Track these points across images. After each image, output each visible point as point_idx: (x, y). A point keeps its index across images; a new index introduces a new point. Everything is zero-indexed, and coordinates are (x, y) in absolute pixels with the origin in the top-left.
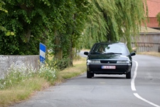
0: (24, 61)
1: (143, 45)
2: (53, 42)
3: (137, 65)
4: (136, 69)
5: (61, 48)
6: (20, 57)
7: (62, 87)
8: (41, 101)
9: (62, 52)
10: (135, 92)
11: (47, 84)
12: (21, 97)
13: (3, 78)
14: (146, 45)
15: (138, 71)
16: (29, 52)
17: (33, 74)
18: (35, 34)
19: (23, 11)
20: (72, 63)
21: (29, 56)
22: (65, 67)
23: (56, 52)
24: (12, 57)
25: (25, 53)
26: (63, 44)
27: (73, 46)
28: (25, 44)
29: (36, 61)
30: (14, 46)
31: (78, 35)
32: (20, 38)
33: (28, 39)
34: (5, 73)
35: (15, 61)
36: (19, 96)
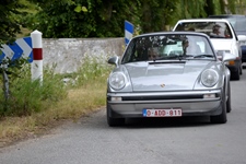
0: (103, 46)
2: (141, 19)
6: (99, 41)
13: (75, 70)
16: (110, 33)
21: (111, 39)
24: (87, 41)
25: (106, 35)
28: (105, 23)
29: (120, 46)
30: (89, 26)
31: (174, 8)
32: (98, 15)
33: (109, 16)
34: (79, 63)
35: (91, 47)
36: (96, 100)
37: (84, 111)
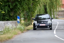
0: (11, 23)
1: (61, 15)
2: (23, 15)
3: (58, 23)
4: (57, 25)
5: (27, 18)
6: (9, 22)
7: (26, 33)
8: (17, 39)
9: (27, 19)
10: (55, 34)
11: (20, 32)
12: (9, 38)
14: (62, 15)
15: (58, 26)
16: (13, 19)
17: (15, 28)
18: (15, 12)
19: (10, 3)
20: (31, 24)
21: (13, 21)
22: (29, 25)
23: (25, 19)
25: (12, 20)
26: (28, 16)
27: (32, 17)
28: (12, 16)
29: (16, 23)
30: (7, 17)
31: (34, 12)
32: (9, 14)
33: (13, 14)
34: (4, 28)
35: (7, 23)
36: (8, 37)
37: (5, 40)
